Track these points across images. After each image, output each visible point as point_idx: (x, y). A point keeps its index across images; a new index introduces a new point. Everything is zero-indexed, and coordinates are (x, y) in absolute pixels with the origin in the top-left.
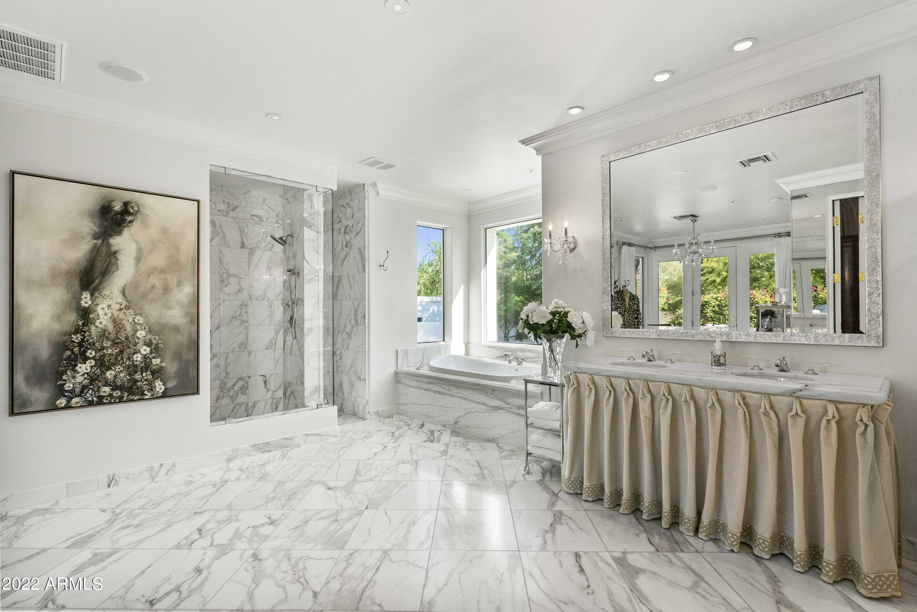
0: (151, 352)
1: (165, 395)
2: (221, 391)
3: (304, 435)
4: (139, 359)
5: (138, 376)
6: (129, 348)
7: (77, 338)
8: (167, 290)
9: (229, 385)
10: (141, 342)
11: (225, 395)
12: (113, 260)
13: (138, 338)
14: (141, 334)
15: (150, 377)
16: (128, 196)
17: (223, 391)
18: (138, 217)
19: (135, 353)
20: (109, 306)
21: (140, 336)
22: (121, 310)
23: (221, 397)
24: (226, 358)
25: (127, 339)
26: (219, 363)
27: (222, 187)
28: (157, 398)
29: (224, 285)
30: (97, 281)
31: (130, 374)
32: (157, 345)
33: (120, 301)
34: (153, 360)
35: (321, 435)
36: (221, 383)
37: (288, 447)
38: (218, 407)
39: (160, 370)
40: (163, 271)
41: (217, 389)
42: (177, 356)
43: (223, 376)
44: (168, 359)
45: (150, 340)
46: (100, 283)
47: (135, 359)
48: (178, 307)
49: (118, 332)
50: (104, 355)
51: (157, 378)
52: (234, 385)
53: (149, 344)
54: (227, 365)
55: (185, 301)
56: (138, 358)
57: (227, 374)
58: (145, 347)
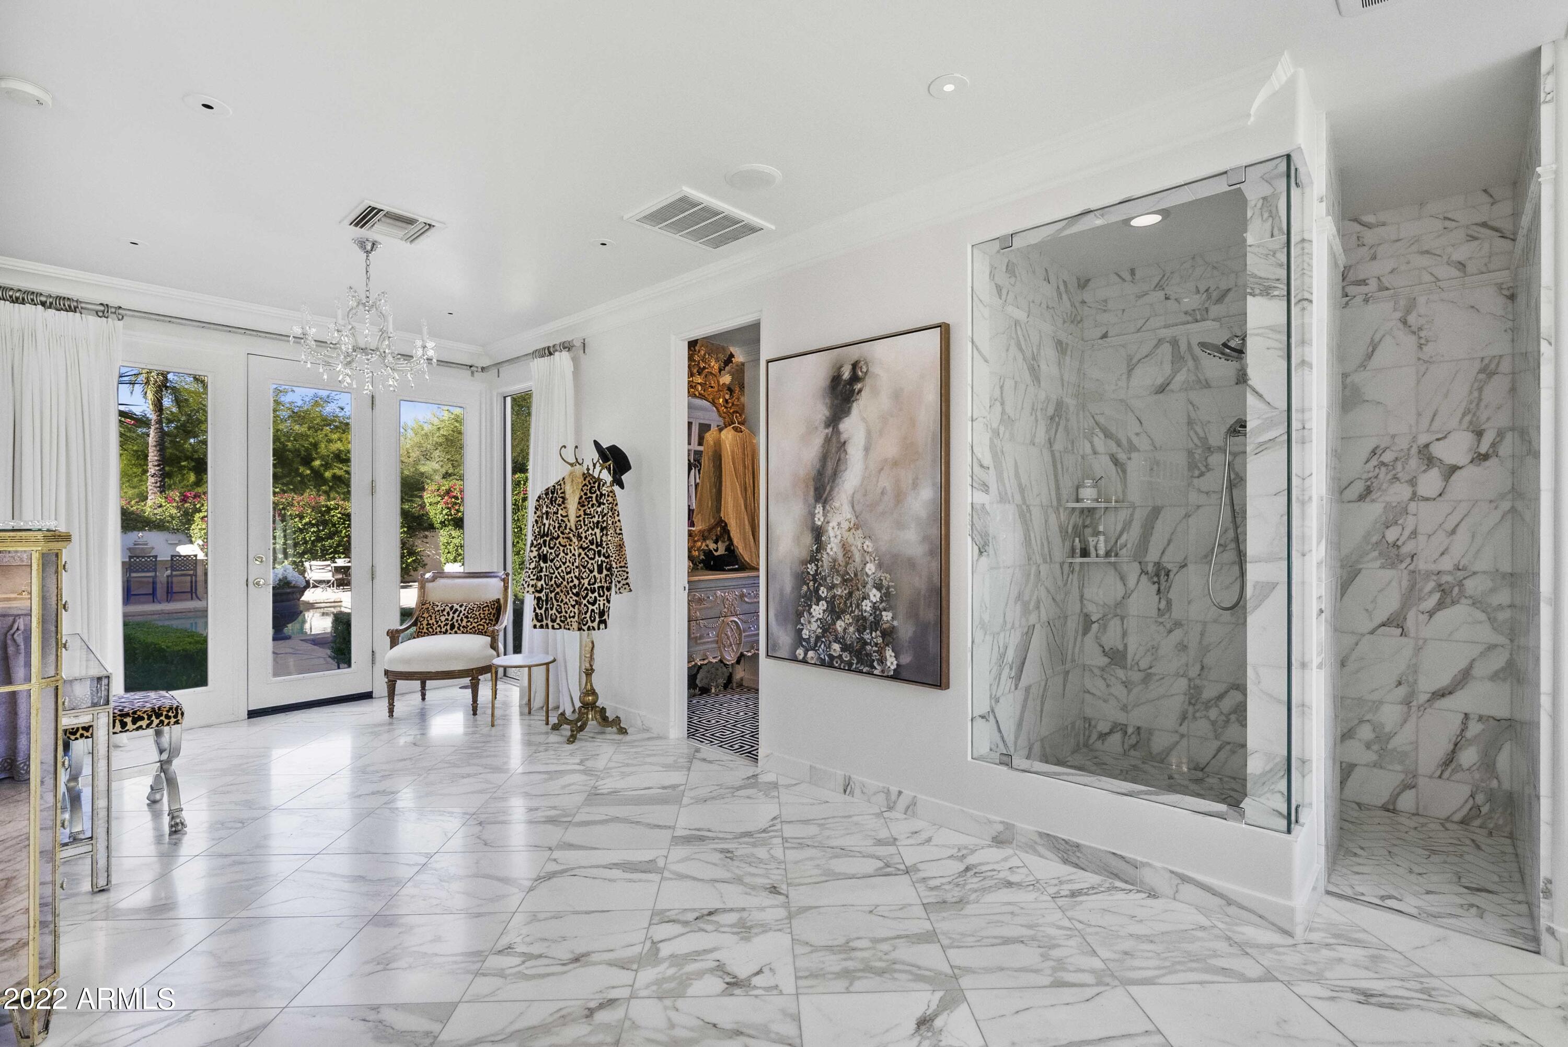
0: (882, 601)
1: (897, 676)
2: (1190, 703)
3: (1172, 872)
4: (868, 609)
5: (867, 637)
6: (858, 590)
7: (811, 568)
8: (899, 497)
9: (1209, 692)
10: (870, 581)
11: (1198, 715)
12: (842, 456)
13: (868, 575)
14: (870, 568)
15: (880, 640)
16: (854, 353)
17: (1194, 705)
18: (868, 381)
19: (864, 598)
20: (839, 524)
21: (870, 573)
22: (850, 530)
23: (1190, 715)
24: (1202, 634)
25: (856, 575)
26: (1185, 643)
27: (1193, 258)
28: (887, 677)
29: (1197, 473)
30: (828, 488)
31: (858, 630)
32: (888, 588)
33: (849, 516)
34: (884, 613)
35: (1230, 902)
36: (1189, 686)
37: (1126, 882)
38: (1182, 736)
39: (892, 632)
40: (895, 464)
41: (1182, 698)
42: (913, 613)
43: (1194, 671)
44: (900, 617)
45: (880, 580)
46: (832, 489)
47: (864, 608)
48: (913, 525)
49: (847, 564)
50: (834, 597)
51: (887, 645)
52: (1221, 697)
53: (879, 587)
54: (1204, 650)
55: (923, 514)
56: (867, 606)
57: (1203, 668)
58: (874, 591)
